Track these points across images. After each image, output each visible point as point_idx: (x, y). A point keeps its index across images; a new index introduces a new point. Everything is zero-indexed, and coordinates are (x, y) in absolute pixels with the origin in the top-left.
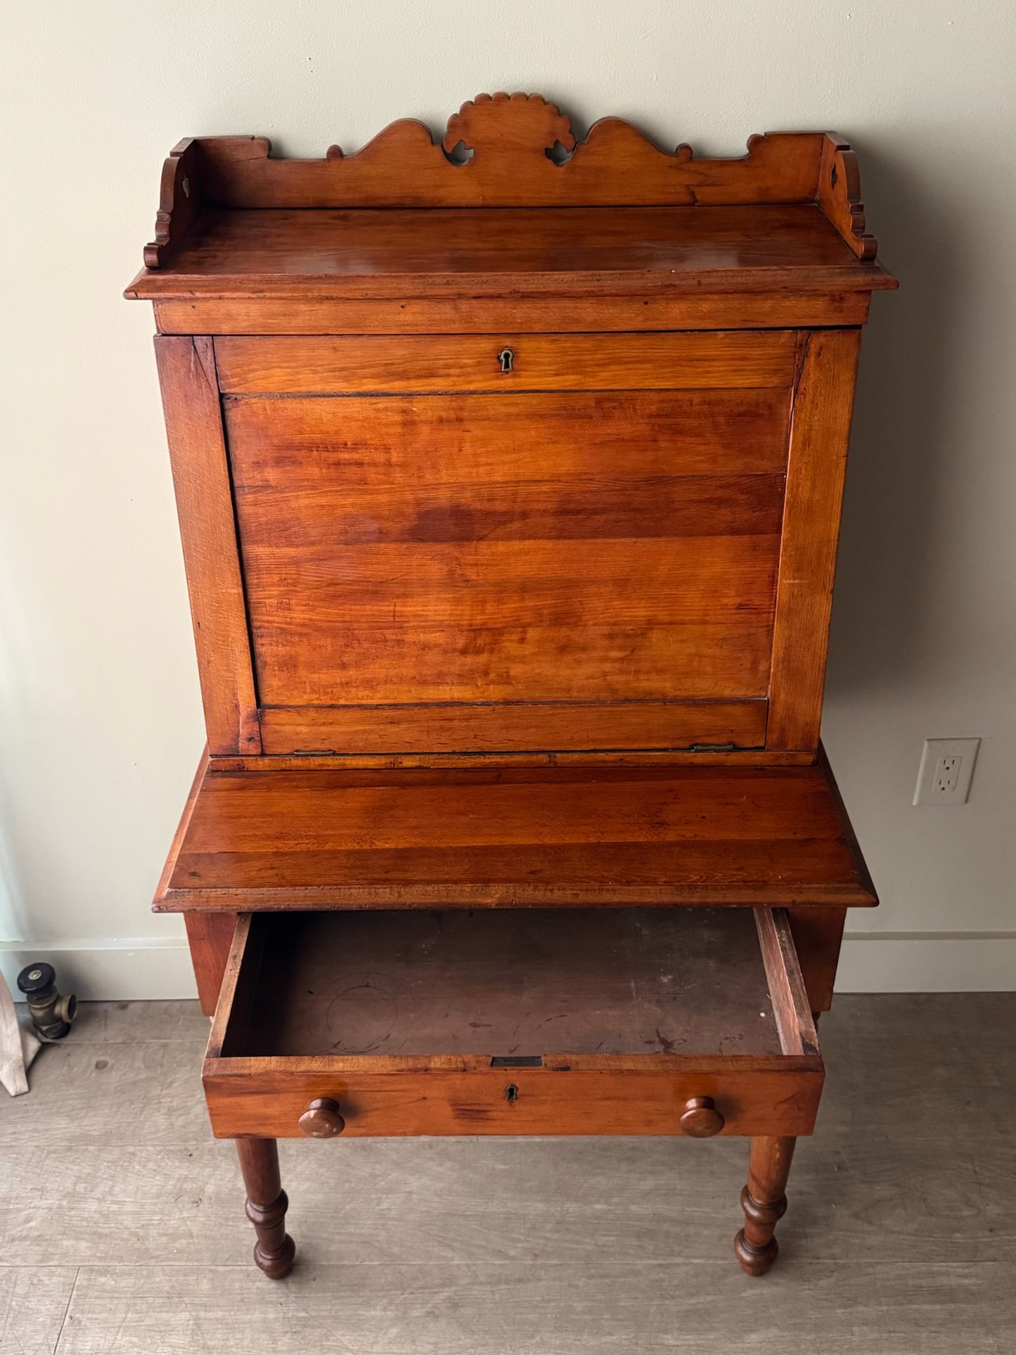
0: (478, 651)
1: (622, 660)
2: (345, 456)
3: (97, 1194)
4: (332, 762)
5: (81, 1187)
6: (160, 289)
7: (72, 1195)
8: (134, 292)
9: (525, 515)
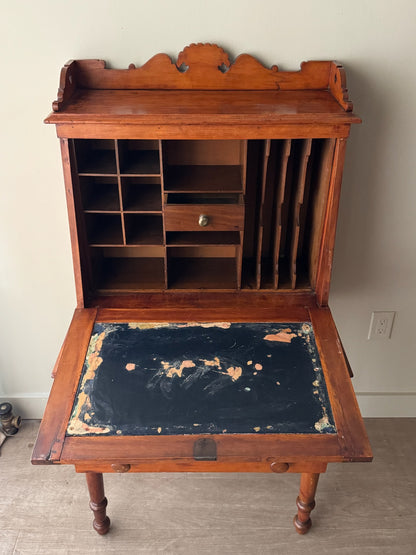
3: (28, 499)
5: (21, 496)
6: (59, 120)
7: (17, 500)
8: (48, 121)
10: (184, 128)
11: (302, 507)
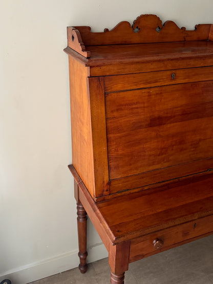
0: (162, 154)
1: (194, 151)
2: (134, 106)
4: (127, 192)
9: (174, 117)
10: (166, 63)
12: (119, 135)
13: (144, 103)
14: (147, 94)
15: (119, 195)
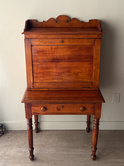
0: (59, 76)
1: (76, 77)
2: (44, 52)
3: (8, 151)
4: (42, 89)
5: (6, 151)
6: (25, 33)
7: (5, 152)
9: (64, 59)
10: (58, 35)
11: (93, 150)
12: (38, 63)
13: (49, 51)
14: (51, 48)
15: (37, 89)
